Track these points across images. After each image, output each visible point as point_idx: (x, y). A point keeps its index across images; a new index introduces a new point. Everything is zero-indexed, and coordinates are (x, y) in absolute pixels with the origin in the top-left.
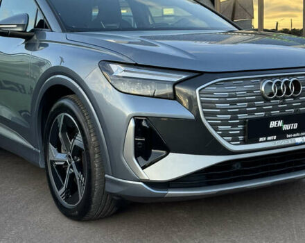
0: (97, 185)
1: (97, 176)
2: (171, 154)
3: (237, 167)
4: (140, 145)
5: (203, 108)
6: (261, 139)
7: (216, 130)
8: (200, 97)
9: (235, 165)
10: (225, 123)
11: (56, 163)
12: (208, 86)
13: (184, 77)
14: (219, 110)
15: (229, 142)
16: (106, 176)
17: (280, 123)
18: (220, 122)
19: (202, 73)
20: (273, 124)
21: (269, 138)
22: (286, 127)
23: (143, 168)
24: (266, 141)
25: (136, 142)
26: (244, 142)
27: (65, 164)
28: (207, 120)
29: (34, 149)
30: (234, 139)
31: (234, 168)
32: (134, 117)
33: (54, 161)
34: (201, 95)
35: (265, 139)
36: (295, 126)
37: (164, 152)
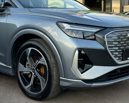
0: (54, 82)
1: (55, 78)
2: (94, 66)
3: (119, 71)
4: (81, 62)
5: (108, 44)
7: (113, 54)
8: (107, 39)
9: (118, 71)
10: (116, 51)
11: (24, 73)
12: (109, 34)
13: (98, 30)
14: (114, 45)
15: (117, 60)
16: (60, 78)
18: (114, 51)
19: (106, 28)
23: (82, 73)
25: (79, 61)
26: (123, 60)
27: (30, 73)
28: (110, 50)
29: (7, 66)
30: (119, 58)
31: (118, 72)
32: (78, 49)
33: (23, 72)
34: (107, 38)
37: (91, 65)
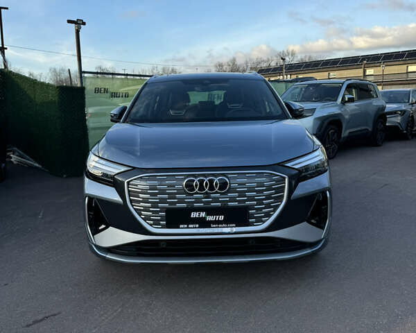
5: (129, 196)
6: (181, 226)
7: (140, 215)
10: (146, 209)
14: (141, 199)
15: (151, 225)
17: (203, 214)
18: (142, 208)
19: (134, 168)
20: (194, 215)
21: (190, 226)
22: (210, 218)
24: (188, 228)
28: (132, 205)
30: (156, 223)
34: (129, 186)
35: (186, 226)
36: (222, 218)
37: (105, 226)
